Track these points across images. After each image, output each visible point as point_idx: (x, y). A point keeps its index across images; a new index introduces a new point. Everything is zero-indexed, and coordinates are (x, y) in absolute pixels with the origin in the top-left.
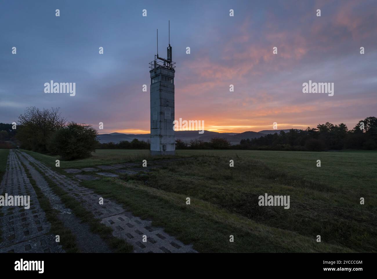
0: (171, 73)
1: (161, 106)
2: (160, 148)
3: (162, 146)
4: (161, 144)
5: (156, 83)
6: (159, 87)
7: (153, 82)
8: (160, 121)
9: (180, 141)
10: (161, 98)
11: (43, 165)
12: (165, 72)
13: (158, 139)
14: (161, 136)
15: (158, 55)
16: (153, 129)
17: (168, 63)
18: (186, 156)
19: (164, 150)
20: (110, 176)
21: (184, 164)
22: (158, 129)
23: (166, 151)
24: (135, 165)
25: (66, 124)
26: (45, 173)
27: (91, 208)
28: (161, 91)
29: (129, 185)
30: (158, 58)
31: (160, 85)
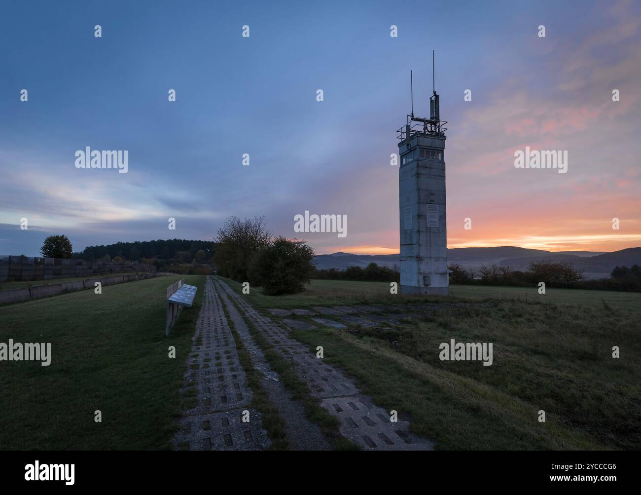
0: (437, 143)
1: (419, 203)
2: (419, 281)
3: (422, 277)
4: (420, 273)
5: (410, 163)
6: (416, 169)
7: (404, 163)
8: (418, 231)
9: (457, 268)
10: (419, 190)
11: (242, 300)
12: (427, 142)
13: (414, 263)
14: (419, 259)
15: (412, 114)
16: (406, 245)
17: (431, 125)
18: (472, 298)
19: (426, 285)
20: (333, 325)
21: (469, 314)
22: (415, 246)
23: (430, 286)
24: (374, 309)
25: (272, 240)
26: (245, 313)
27: (305, 378)
28: (420, 175)
29: (365, 345)
30: (413, 119)
31: (418, 166)
